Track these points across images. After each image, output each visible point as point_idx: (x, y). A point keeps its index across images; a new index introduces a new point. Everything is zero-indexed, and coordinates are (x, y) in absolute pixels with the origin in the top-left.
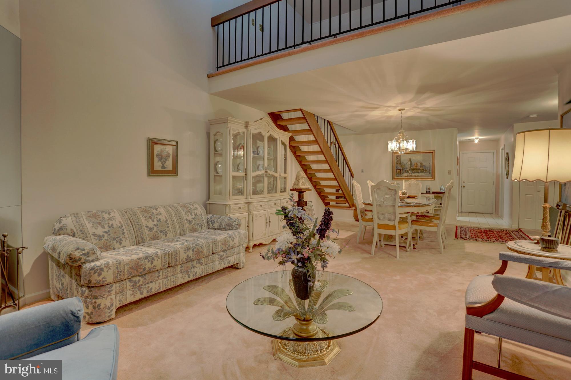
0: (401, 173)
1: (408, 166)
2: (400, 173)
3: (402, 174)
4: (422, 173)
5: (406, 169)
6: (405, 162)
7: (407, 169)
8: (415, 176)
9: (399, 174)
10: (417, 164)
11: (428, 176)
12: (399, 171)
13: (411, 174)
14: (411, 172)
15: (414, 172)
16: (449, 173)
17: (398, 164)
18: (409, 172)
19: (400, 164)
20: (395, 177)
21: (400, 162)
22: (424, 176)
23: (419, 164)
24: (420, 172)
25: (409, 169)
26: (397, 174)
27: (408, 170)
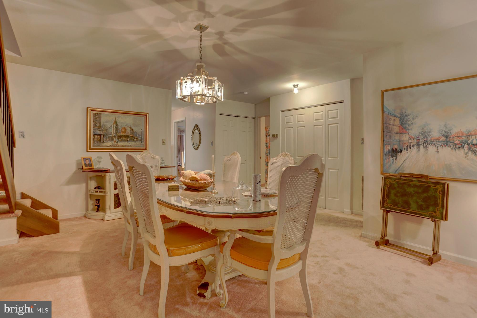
0: (102, 141)
1: (113, 131)
2: (100, 140)
3: (104, 142)
4: (132, 141)
5: (109, 136)
6: (108, 125)
7: (111, 135)
8: (123, 146)
9: (99, 142)
10: (125, 129)
11: (139, 147)
12: (97, 139)
13: (117, 143)
14: (117, 140)
15: (122, 141)
16: (163, 142)
17: (96, 126)
18: (115, 140)
19: (100, 126)
20: (92, 147)
21: (100, 123)
22: (134, 146)
23: (128, 130)
24: (130, 141)
25: (114, 135)
26: (95, 142)
27: (112, 137)
